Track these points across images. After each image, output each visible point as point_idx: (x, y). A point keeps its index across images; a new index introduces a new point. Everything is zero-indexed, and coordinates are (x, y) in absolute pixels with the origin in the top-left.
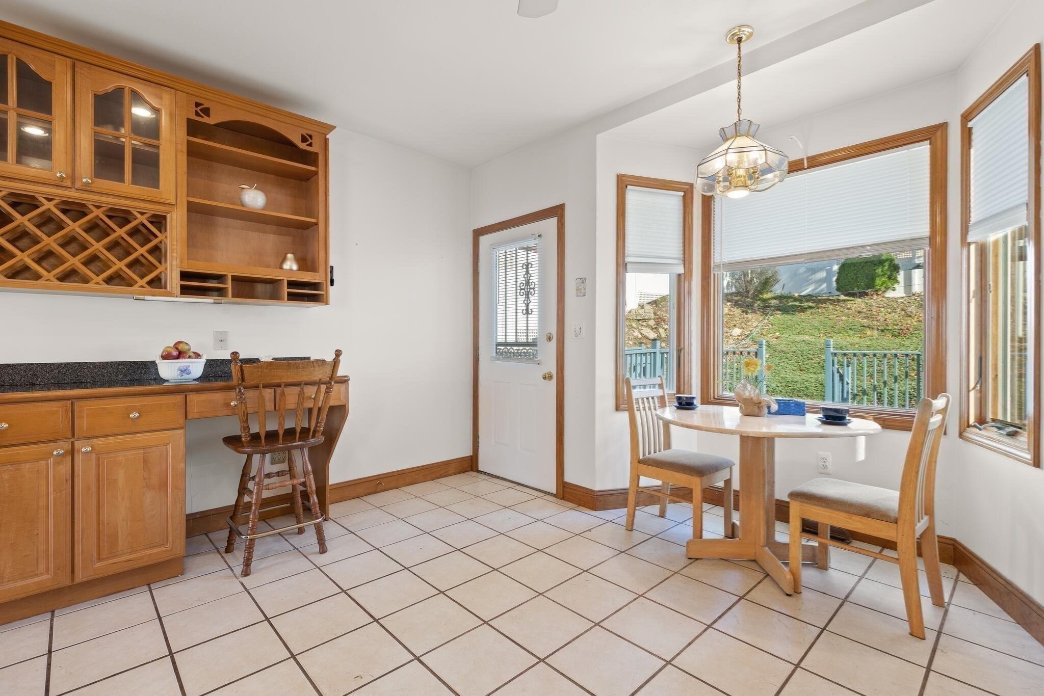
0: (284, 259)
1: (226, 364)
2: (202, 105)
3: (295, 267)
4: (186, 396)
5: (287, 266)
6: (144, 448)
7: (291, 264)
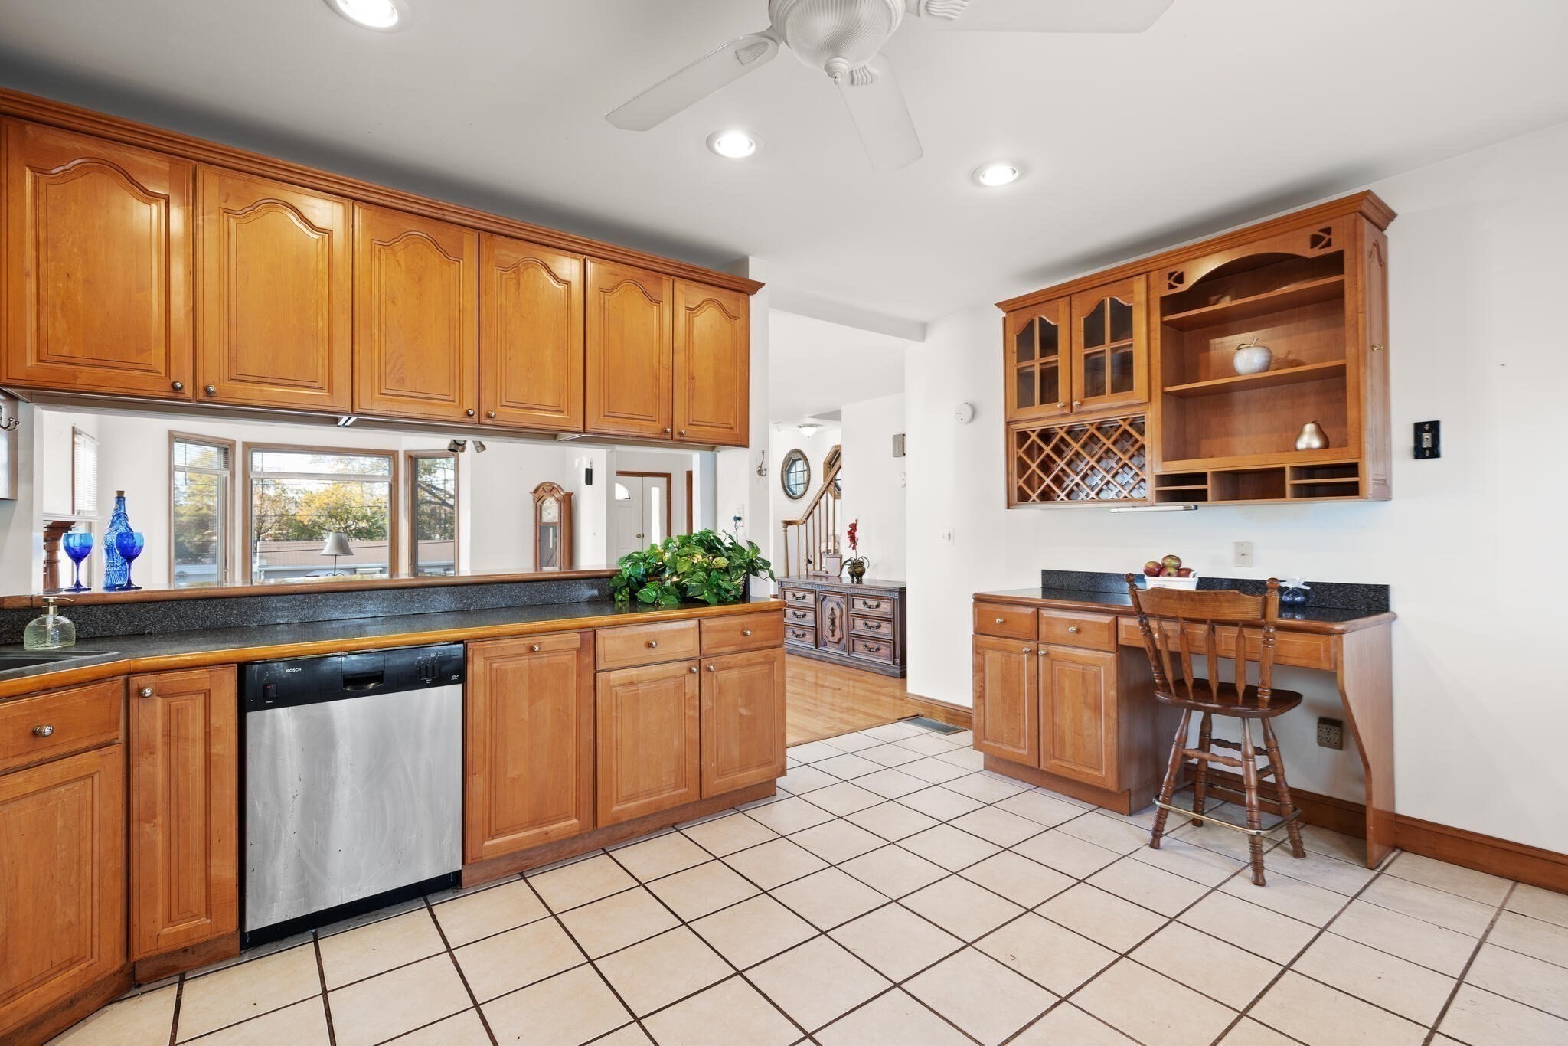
0: (1299, 433)
1: (1248, 586)
2: (1176, 272)
3: (1316, 443)
4: (1117, 618)
5: (1302, 444)
6: (1084, 665)
7: (1309, 439)
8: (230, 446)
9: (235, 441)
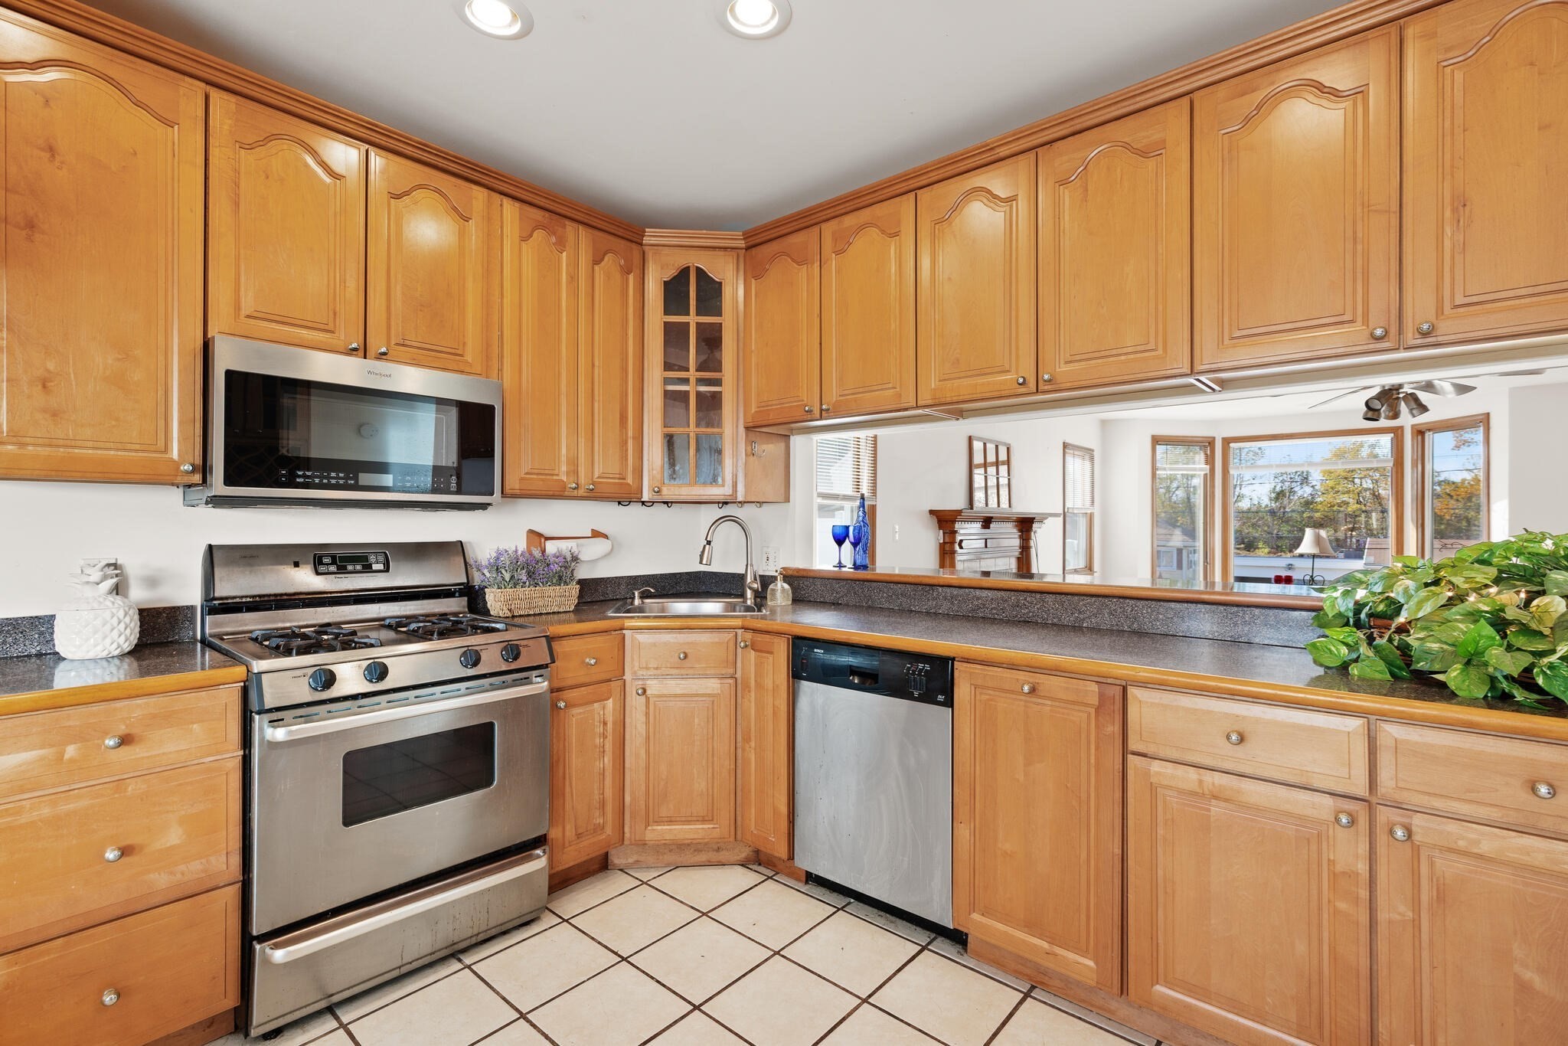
8: (1209, 443)
9: (1214, 438)
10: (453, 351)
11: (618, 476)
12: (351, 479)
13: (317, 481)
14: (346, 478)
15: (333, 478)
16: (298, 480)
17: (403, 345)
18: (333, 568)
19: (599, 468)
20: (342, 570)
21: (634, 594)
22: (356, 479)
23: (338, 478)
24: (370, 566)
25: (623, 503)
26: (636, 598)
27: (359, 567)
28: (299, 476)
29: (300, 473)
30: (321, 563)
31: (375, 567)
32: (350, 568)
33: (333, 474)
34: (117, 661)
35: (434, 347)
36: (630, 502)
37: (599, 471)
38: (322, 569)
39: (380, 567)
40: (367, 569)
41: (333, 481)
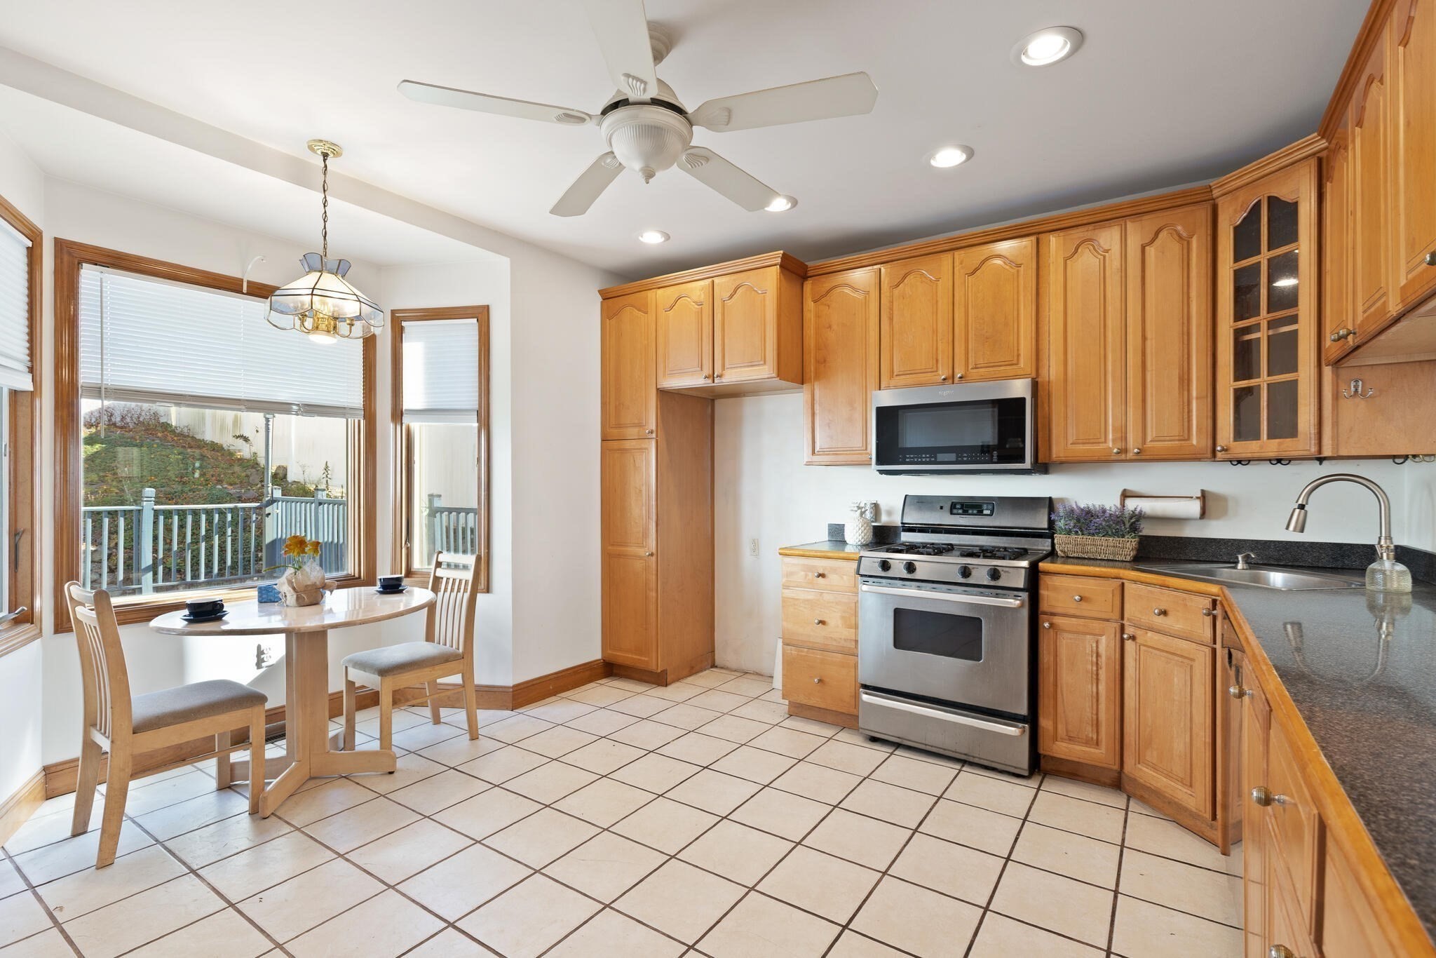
10: (1010, 363)
11: (1177, 438)
12: (932, 457)
13: (916, 460)
14: (930, 457)
15: (924, 458)
16: (907, 460)
17: (976, 368)
18: (960, 511)
19: (1152, 431)
20: (965, 513)
21: (1237, 558)
22: (936, 458)
23: (926, 457)
24: (982, 511)
25: (1243, 463)
26: (1241, 562)
27: (975, 512)
28: (908, 458)
29: (908, 456)
30: (955, 508)
31: (985, 512)
32: (970, 512)
33: (924, 456)
34: (859, 547)
35: (996, 364)
36: (1249, 461)
37: (1152, 435)
38: (955, 511)
39: (988, 512)
40: (980, 513)
41: (924, 460)
